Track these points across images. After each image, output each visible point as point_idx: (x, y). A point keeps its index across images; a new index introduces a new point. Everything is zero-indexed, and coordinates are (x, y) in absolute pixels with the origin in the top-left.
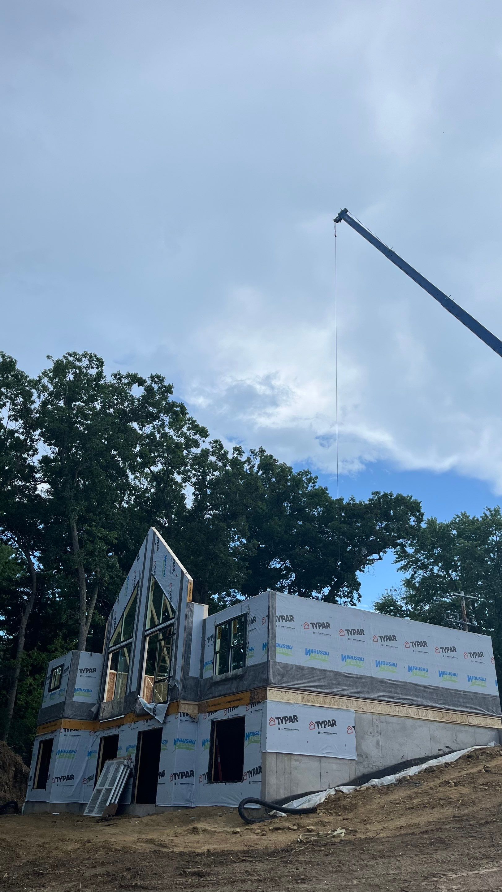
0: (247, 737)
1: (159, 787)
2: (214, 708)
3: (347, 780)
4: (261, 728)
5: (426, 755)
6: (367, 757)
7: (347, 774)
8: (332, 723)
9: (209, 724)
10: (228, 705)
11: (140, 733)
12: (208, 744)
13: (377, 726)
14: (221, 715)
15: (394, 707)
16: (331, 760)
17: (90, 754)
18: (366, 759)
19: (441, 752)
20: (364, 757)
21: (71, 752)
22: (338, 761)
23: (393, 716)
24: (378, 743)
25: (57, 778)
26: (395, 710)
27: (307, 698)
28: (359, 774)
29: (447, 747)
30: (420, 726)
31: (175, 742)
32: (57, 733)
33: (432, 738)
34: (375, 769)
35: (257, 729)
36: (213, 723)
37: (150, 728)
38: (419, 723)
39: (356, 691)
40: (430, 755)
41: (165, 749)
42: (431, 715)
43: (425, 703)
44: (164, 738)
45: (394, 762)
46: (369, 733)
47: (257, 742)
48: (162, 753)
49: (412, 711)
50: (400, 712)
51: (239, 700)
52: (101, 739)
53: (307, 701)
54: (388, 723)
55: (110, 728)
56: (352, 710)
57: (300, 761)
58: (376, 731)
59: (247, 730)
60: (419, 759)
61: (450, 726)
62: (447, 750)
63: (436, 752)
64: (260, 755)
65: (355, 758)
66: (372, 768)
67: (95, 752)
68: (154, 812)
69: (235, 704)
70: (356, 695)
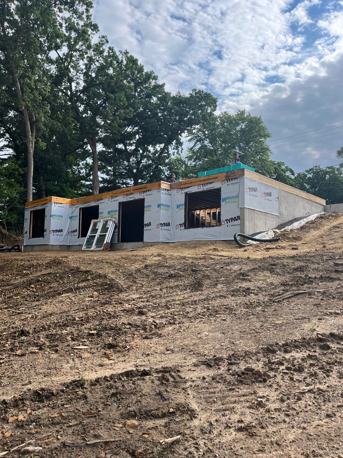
0: (225, 200)
1: (145, 232)
2: (187, 186)
3: (275, 227)
4: (238, 194)
7: (275, 223)
8: (270, 194)
9: (184, 195)
10: (203, 182)
11: (120, 203)
12: (183, 207)
13: (286, 198)
14: (194, 189)
16: (270, 215)
17: (71, 218)
18: (282, 216)
19: (306, 215)
21: (60, 216)
22: (272, 216)
23: (292, 194)
24: (286, 208)
25: (53, 231)
26: (293, 190)
28: (279, 224)
29: (309, 213)
30: (300, 201)
31: (159, 206)
32: (48, 205)
33: (304, 208)
34: (285, 222)
35: (235, 194)
36: (186, 194)
37: (131, 199)
38: (300, 199)
40: (303, 216)
41: (148, 211)
42: (304, 195)
44: (146, 204)
45: (291, 219)
46: (283, 202)
47: (235, 202)
48: (146, 213)
49: (298, 192)
50: (294, 192)
51: (214, 178)
52: (80, 209)
53: (261, 180)
54: (290, 197)
55: (89, 202)
56: (277, 188)
57: (258, 215)
58: (285, 201)
59: (223, 196)
60: (299, 218)
61: (309, 202)
63: (305, 215)
64: (239, 209)
65: (278, 215)
67: (77, 216)
68: (143, 246)
69: (210, 181)
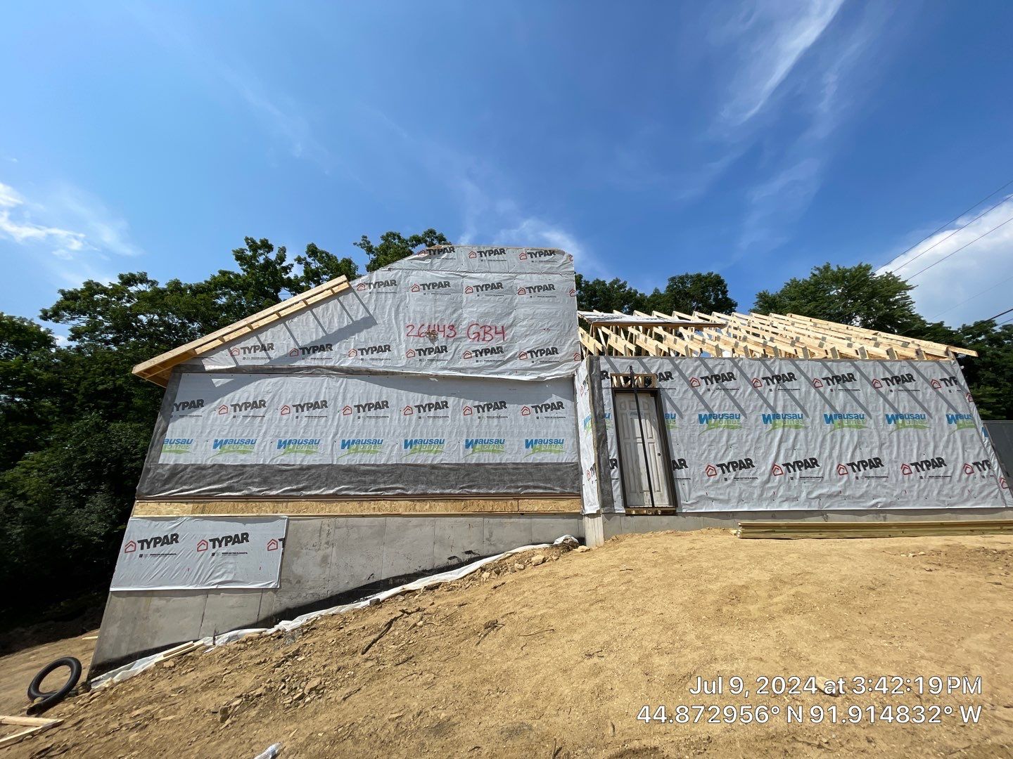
3: (253, 620)
5: (421, 570)
6: (299, 582)
7: (256, 610)
8: (241, 539)
13: (328, 534)
15: (366, 504)
16: (228, 594)
18: (297, 585)
20: (294, 582)
23: (363, 516)
24: (325, 559)
26: (368, 508)
27: (204, 507)
28: (279, 608)
29: (469, 552)
30: (416, 526)
33: (439, 541)
34: (311, 599)
38: (415, 521)
39: (294, 487)
40: (428, 568)
42: (440, 507)
43: (430, 491)
45: (352, 585)
46: (310, 546)
49: (402, 506)
50: (377, 509)
54: (351, 527)
56: (284, 515)
58: (323, 542)
61: (479, 519)
62: (468, 557)
63: (442, 563)
65: (274, 585)
66: (305, 597)
70: (294, 494)
